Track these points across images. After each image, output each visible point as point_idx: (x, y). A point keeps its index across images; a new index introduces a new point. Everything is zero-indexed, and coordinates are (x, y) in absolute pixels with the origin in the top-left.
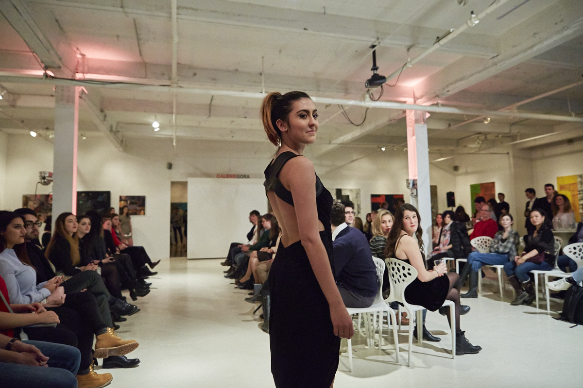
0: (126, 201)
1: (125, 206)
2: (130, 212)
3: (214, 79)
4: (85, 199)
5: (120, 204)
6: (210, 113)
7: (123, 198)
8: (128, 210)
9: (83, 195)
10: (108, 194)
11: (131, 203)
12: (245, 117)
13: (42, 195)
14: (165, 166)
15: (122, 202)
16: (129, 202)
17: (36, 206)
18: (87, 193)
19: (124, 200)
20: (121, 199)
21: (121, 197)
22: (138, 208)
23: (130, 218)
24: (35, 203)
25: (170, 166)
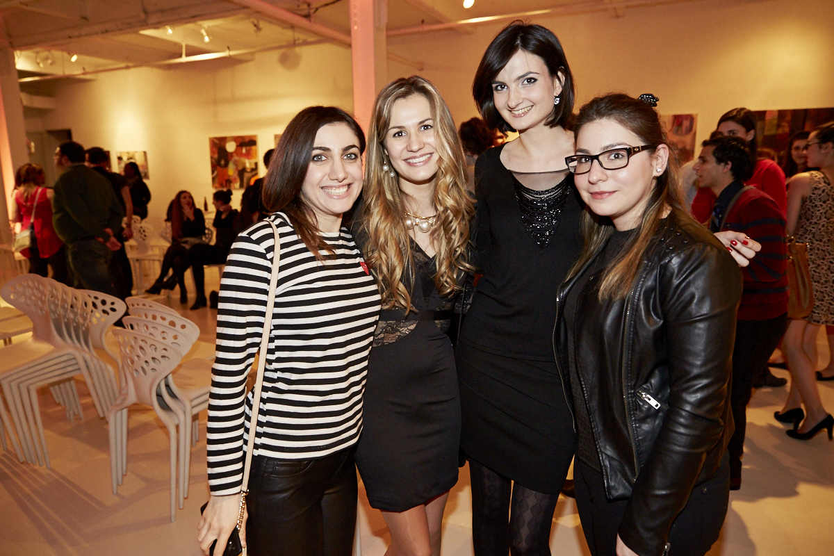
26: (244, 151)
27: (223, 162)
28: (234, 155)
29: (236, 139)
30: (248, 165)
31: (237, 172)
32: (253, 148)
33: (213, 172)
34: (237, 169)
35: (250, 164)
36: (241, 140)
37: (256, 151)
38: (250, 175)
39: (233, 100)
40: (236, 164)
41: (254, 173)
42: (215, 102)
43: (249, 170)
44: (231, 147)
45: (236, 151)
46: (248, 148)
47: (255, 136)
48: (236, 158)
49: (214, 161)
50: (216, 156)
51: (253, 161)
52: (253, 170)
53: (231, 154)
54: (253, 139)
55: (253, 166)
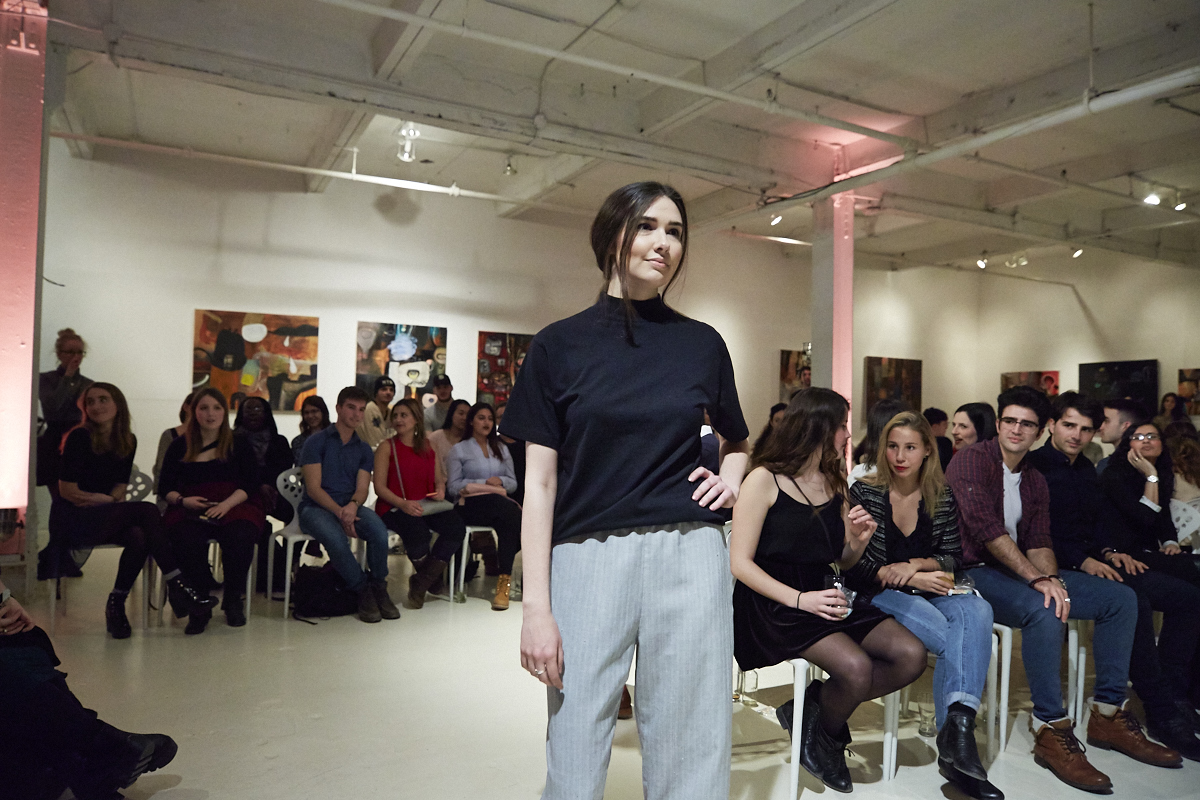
0: (1194, 381)
3: (1054, 94)
4: (1106, 379)
7: (1188, 376)
9: (1102, 370)
10: (1152, 367)
13: (1030, 373)
15: (1185, 384)
16: (1199, 383)
18: (1109, 366)
19: (1190, 380)
20: (1183, 376)
21: (1181, 372)
26: (287, 343)
27: (229, 360)
28: (262, 347)
29: (266, 319)
30: (293, 369)
31: (265, 380)
32: (311, 339)
33: (197, 377)
34: (264, 374)
35: (299, 367)
36: (282, 322)
37: (316, 345)
38: (297, 386)
39: (265, 249)
40: (263, 365)
41: (306, 384)
42: (219, 246)
43: (296, 378)
44: (253, 333)
45: (266, 341)
46: (296, 339)
47: (317, 319)
48: (265, 354)
49: (203, 355)
50: (212, 347)
51: (309, 362)
52: (303, 378)
53: (254, 346)
54: (312, 323)
55: (308, 373)
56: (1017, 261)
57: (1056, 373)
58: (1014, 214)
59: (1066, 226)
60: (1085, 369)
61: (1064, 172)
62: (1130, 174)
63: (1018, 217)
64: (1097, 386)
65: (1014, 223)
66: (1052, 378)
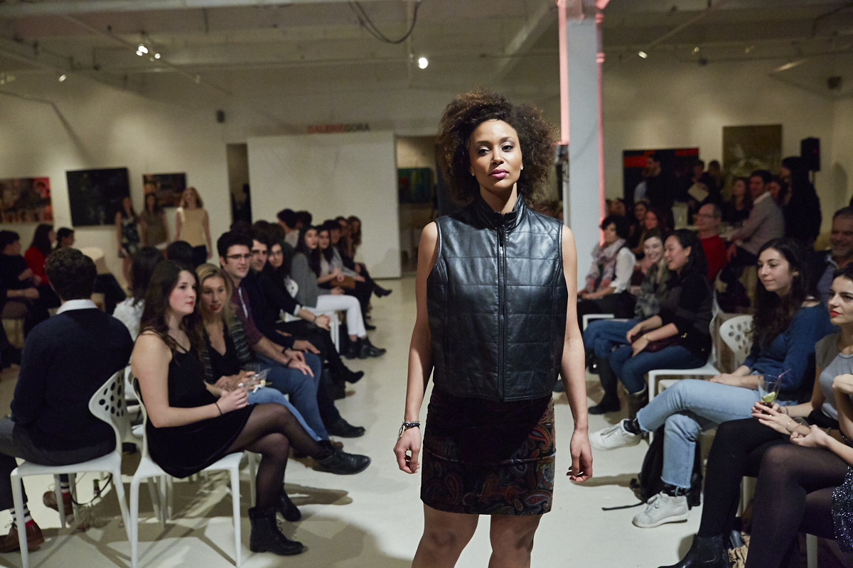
0: (154, 183)
1: (153, 194)
2: (161, 203)
4: (89, 183)
5: (145, 189)
6: (206, 23)
7: (149, 179)
8: (157, 200)
9: (85, 175)
10: (123, 174)
11: (163, 187)
12: (275, 26)
13: (22, 179)
14: (213, 117)
15: (149, 186)
16: (159, 185)
17: (16, 197)
18: (90, 172)
19: (151, 183)
20: (146, 180)
21: (145, 177)
22: (175, 195)
23: (163, 212)
24: (13, 194)
25: (221, 117)
56: (5, 78)
57: (47, 180)
58: (36, 45)
59: (71, 59)
60: (72, 177)
61: (110, 28)
62: (143, 33)
63: (39, 48)
64: (83, 189)
65: (36, 53)
66: (44, 183)
